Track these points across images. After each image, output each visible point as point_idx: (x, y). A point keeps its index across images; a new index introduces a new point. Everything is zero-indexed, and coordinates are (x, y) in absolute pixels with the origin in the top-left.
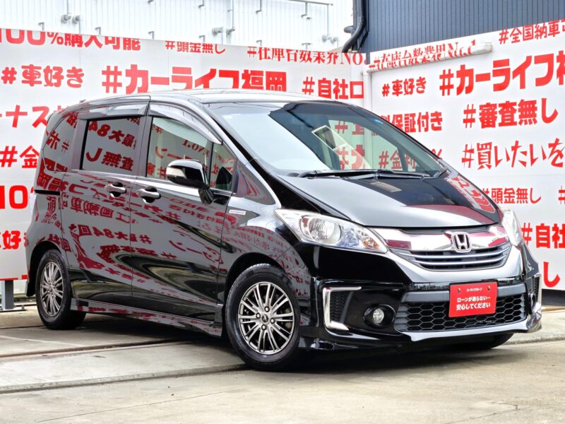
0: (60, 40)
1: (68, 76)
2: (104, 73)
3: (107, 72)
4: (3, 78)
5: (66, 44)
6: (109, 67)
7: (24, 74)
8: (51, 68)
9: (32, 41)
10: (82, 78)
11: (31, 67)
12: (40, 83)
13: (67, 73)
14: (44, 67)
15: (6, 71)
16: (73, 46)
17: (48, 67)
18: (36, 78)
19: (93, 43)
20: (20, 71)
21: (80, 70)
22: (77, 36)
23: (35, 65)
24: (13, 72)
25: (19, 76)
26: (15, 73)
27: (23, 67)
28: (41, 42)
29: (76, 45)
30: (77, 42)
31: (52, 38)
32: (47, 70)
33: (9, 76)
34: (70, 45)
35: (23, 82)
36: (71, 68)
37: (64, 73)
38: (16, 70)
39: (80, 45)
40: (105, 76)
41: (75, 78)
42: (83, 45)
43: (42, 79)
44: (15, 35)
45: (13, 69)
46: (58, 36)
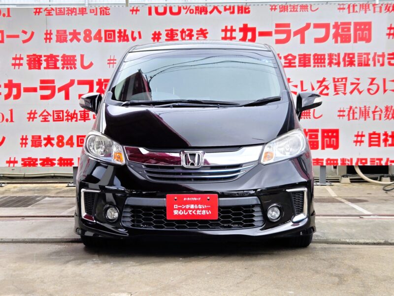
0: (192, 11)
1: (197, 34)
2: (223, 31)
3: (225, 30)
4: (152, 38)
5: (196, 13)
6: (226, 27)
7: (167, 35)
8: (185, 30)
9: (172, 13)
10: (207, 35)
11: (172, 30)
12: (177, 40)
13: (196, 33)
14: (180, 30)
15: (155, 34)
16: (201, 14)
17: (183, 30)
18: (174, 37)
19: (215, 11)
20: (164, 34)
21: (206, 30)
22: (204, 7)
23: (174, 29)
24: (159, 34)
25: (163, 37)
26: (161, 34)
27: (166, 30)
28: (179, 13)
29: (203, 13)
30: (204, 11)
31: (186, 10)
32: (183, 32)
33: (156, 36)
34: (198, 13)
35: (166, 40)
36: (199, 29)
37: (194, 33)
38: (161, 32)
39: (206, 13)
40: (224, 33)
41: (202, 36)
42: (208, 13)
43: (179, 37)
44: (161, 10)
45: (159, 32)
46: (191, 8)
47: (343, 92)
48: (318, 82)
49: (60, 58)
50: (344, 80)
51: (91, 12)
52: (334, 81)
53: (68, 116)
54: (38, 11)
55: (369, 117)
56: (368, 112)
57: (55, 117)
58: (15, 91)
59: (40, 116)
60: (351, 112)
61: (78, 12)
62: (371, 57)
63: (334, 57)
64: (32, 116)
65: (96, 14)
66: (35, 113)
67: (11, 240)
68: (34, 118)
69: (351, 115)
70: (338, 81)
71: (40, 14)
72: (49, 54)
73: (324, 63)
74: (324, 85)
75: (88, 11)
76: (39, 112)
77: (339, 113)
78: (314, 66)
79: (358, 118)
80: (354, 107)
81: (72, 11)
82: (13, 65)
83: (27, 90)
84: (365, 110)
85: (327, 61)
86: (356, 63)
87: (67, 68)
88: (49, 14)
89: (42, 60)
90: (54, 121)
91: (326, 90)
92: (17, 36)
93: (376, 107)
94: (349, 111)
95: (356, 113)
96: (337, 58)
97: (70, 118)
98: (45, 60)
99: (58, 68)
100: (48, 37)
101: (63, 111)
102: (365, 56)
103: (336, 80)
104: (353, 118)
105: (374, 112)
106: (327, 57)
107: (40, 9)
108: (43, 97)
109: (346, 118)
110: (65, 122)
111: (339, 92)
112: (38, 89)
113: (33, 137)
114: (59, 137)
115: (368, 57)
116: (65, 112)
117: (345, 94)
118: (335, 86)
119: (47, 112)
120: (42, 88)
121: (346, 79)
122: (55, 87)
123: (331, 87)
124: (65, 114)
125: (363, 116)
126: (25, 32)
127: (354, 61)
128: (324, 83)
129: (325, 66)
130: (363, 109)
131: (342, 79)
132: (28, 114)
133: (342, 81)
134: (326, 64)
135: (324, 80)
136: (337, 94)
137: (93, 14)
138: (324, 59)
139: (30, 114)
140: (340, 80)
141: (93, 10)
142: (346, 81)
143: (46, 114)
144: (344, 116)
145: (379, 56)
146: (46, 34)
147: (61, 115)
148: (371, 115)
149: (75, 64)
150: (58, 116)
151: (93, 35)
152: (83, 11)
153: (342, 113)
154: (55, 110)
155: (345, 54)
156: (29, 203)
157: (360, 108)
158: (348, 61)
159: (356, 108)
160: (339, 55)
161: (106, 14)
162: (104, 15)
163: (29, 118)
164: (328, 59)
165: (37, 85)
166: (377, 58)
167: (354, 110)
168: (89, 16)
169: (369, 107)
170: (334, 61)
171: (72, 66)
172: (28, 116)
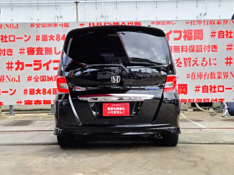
19: (123, 24)
47: (189, 65)
48: (176, 60)
49: (44, 49)
50: (189, 59)
51: (60, 26)
52: (184, 60)
53: (48, 78)
54: (32, 25)
55: (202, 78)
56: (202, 75)
57: (42, 79)
58: (21, 66)
59: (34, 79)
60: (193, 75)
61: (53, 26)
62: (203, 47)
63: (184, 47)
64: (30, 79)
65: (62, 27)
66: (31, 77)
67: (19, 144)
68: (31, 80)
69: (193, 77)
70: (186, 60)
71: (34, 27)
72: (38, 47)
73: (179, 50)
74: (179, 62)
75: (58, 25)
76: (33, 77)
77: (187, 76)
78: (174, 52)
79: (197, 78)
80: (194, 73)
81: (50, 25)
82: (20, 53)
83: (27, 65)
84: (200, 74)
85: (180, 50)
86: (195, 50)
87: (48, 54)
88: (38, 27)
89: (34, 50)
90: (41, 81)
91: (180, 64)
92: (22, 38)
93: (206, 73)
94: (192, 75)
95: (196, 76)
96: (185, 48)
97: (49, 79)
98: (36, 50)
99: (43, 54)
100: (38, 38)
101: (45, 76)
102: (200, 47)
103: (185, 59)
104: (194, 79)
105: (205, 75)
106: (180, 47)
107: (33, 24)
108: (35, 69)
109: (191, 78)
110: (47, 82)
111: (187, 65)
112: (33, 65)
113: (30, 89)
114: (43, 89)
115: (201, 47)
116: (46, 76)
117: (190, 66)
118: (185, 62)
119: (37, 77)
120: (35, 64)
121: (190, 58)
122: (41, 64)
123: (183, 63)
124: (47, 78)
125: (199, 77)
126: (26, 36)
127: (194, 49)
128: (179, 61)
129: (179, 52)
130: (199, 74)
131: (188, 58)
132: (28, 78)
133: (188, 60)
134: (180, 51)
135: (179, 59)
136: (186, 66)
137: (61, 26)
138: (179, 48)
139: (29, 78)
140: (187, 59)
141: (61, 24)
142: (190, 60)
143: (37, 78)
144: (189, 77)
145: (207, 47)
146: (37, 37)
147: (45, 78)
148: (203, 77)
149: (52, 52)
150: (43, 79)
151: (61, 37)
152: (55, 25)
153: (188, 76)
154: (41, 75)
155: (190, 46)
156: (29, 123)
157: (198, 73)
158: (191, 49)
159: (196, 73)
160: (187, 46)
161: (68, 27)
162: (66, 27)
163: (28, 80)
164: (181, 48)
165: (32, 63)
166: (206, 48)
167: (194, 74)
168: (59, 27)
169: (202, 73)
170: (184, 50)
171: (50, 53)
172: (28, 79)
